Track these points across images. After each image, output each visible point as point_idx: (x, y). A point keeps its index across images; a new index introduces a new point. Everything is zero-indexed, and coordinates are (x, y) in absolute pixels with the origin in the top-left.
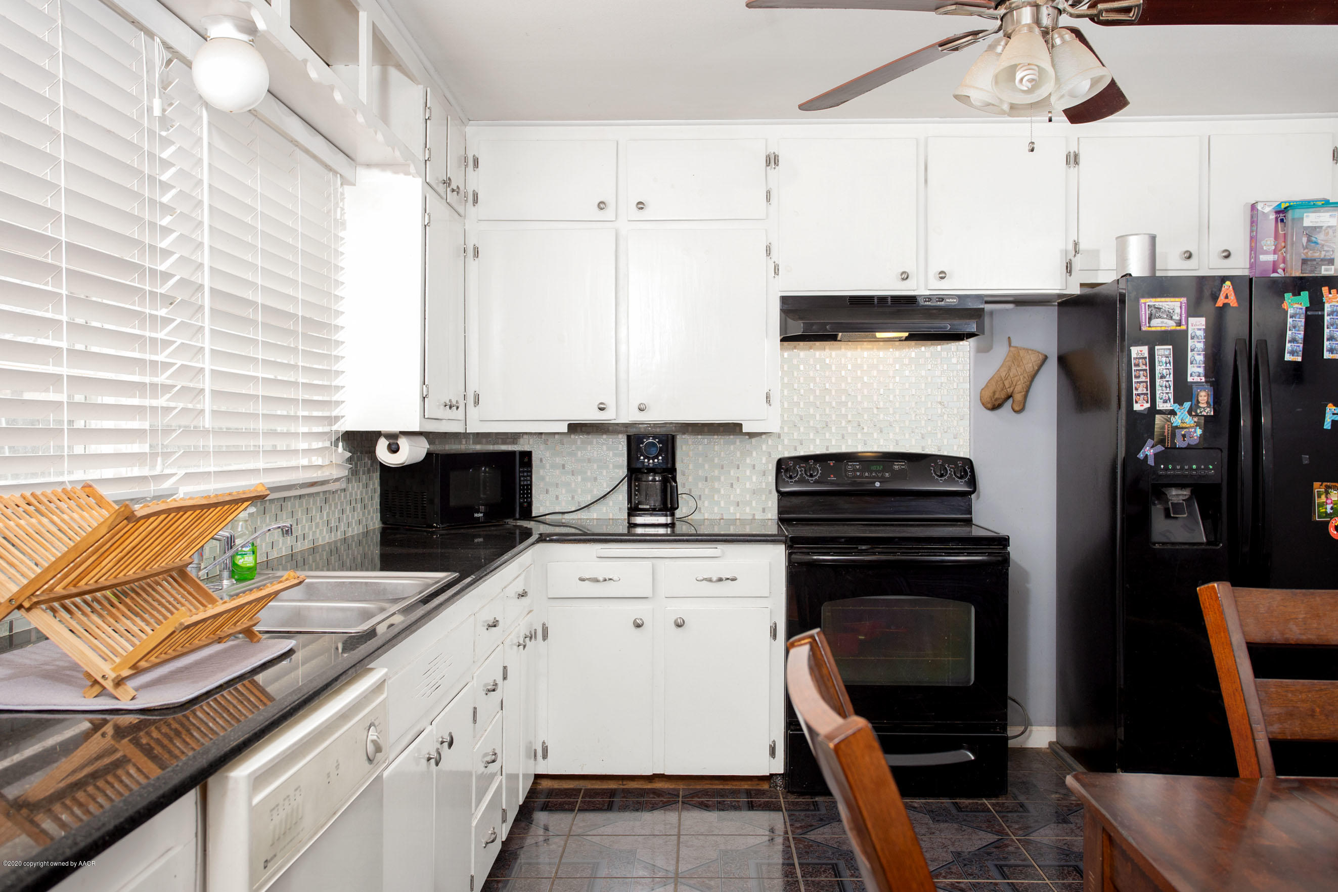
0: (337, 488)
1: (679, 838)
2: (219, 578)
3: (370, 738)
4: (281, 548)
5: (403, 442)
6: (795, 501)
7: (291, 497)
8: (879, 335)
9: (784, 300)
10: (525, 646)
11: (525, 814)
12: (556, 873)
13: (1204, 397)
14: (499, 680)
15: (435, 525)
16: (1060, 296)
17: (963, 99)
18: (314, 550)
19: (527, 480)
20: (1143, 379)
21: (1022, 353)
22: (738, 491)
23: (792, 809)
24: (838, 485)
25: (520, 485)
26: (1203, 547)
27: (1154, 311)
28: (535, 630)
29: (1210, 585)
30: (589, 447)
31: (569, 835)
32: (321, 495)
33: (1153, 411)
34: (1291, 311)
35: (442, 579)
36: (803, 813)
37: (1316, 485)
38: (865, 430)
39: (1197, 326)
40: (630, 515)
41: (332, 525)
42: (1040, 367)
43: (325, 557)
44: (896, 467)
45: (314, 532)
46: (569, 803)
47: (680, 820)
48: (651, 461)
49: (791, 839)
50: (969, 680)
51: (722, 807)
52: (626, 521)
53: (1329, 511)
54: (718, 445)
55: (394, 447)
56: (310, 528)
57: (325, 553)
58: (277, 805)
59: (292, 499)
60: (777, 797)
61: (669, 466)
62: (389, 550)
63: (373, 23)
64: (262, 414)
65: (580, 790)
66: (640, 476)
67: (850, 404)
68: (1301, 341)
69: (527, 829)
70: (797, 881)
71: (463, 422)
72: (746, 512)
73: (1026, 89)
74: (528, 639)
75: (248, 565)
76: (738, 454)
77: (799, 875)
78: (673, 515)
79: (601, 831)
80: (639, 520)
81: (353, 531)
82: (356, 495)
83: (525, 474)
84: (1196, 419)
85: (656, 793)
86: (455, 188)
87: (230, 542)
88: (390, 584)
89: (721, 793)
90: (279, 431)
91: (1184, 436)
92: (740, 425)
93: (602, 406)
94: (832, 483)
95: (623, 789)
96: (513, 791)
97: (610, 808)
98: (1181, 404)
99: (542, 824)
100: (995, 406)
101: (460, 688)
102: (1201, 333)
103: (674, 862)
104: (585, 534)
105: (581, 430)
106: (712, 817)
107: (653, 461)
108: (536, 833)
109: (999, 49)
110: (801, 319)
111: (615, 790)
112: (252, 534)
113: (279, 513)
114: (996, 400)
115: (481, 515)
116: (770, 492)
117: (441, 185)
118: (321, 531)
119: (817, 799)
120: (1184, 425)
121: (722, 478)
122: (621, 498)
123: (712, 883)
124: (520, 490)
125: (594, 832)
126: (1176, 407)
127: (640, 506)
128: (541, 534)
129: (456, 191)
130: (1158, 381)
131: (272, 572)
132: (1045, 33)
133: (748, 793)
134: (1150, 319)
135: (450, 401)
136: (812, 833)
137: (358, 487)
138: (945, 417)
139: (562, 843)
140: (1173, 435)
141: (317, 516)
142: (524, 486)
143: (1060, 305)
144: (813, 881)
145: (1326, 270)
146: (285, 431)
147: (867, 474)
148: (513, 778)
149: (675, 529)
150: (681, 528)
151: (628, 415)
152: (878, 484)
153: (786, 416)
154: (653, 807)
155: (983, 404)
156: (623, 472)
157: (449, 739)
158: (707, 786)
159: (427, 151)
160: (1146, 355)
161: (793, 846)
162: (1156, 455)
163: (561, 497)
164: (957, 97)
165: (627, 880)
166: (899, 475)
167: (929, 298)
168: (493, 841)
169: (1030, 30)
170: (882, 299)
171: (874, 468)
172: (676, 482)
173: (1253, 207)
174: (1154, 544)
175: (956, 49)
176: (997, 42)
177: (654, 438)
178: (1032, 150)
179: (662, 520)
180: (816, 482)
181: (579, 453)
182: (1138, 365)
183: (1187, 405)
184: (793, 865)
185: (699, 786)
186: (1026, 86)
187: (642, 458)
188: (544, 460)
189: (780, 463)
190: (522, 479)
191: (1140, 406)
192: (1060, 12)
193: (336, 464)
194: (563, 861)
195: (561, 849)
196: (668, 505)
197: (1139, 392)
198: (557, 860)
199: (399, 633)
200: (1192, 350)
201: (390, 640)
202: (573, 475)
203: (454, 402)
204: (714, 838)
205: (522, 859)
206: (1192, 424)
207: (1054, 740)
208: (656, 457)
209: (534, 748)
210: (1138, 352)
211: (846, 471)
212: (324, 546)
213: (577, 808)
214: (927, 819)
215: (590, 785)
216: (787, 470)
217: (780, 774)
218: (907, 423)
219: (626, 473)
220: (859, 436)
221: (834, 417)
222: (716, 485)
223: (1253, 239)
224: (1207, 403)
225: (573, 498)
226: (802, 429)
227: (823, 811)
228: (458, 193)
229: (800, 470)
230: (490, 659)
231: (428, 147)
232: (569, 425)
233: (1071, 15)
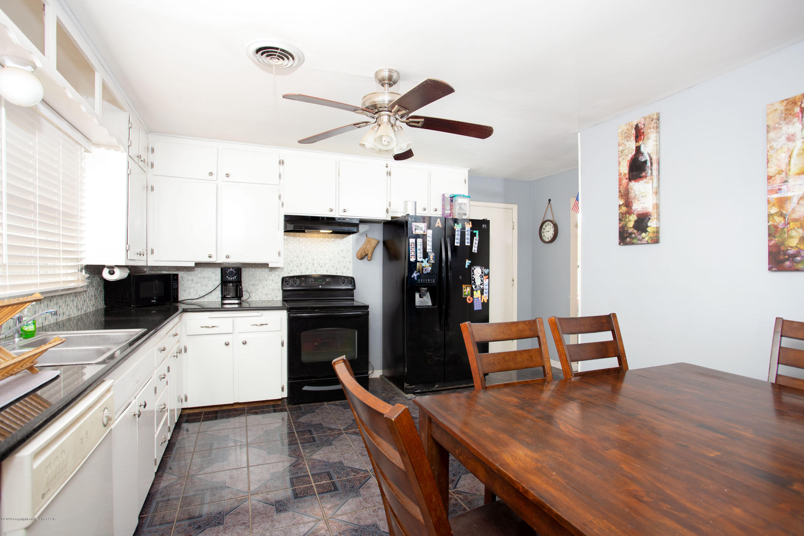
0: (82, 291)
1: (247, 428)
2: (13, 337)
3: (105, 415)
4: (51, 320)
5: (116, 270)
6: (289, 293)
7: (56, 296)
8: (321, 231)
9: (286, 216)
10: (177, 357)
11: (178, 426)
12: (194, 449)
13: (432, 256)
14: (166, 373)
15: (132, 306)
16: (384, 220)
17: (363, 145)
18: (69, 320)
19: (176, 286)
20: (413, 250)
21: (371, 240)
22: (266, 289)
23: (291, 410)
24: (305, 287)
25: (173, 288)
26: (431, 307)
27: (417, 227)
28: (181, 349)
29: (465, 323)
30: (204, 272)
31: (199, 433)
32: (73, 294)
33: (416, 261)
34: (456, 230)
35: (139, 332)
36: (295, 412)
37: (463, 285)
38: (315, 267)
39: (430, 233)
40: (222, 300)
41: (79, 308)
42: (377, 245)
43: (75, 322)
44: (327, 280)
45: (69, 311)
46: (197, 419)
47: (246, 420)
48: (231, 278)
49: (292, 422)
50: (355, 357)
51: (263, 412)
52: (220, 302)
53: (467, 294)
54: (259, 272)
55: (112, 272)
56: (67, 309)
57: (75, 321)
58: (50, 464)
59: (57, 296)
60: (285, 406)
61: (239, 280)
62: (109, 318)
63: (103, 79)
64: (39, 257)
65: (202, 412)
66: (226, 284)
67: (310, 257)
68: (459, 239)
69: (179, 432)
70: (296, 439)
71: (146, 262)
72: (270, 298)
73: (386, 144)
74: (178, 354)
75: (31, 330)
76: (266, 275)
77: (297, 436)
78: (240, 299)
79: (212, 429)
80: (226, 302)
81: (90, 310)
82: (92, 293)
83: (175, 283)
84: (429, 264)
85: (236, 410)
86: (143, 160)
87: (20, 319)
88: (111, 335)
89: (262, 407)
90: (49, 265)
91: (426, 270)
92: (268, 264)
93: (210, 256)
94: (303, 286)
95: (221, 410)
96: (172, 416)
97: (216, 418)
98: (425, 259)
99: (185, 429)
100: (362, 259)
101: (149, 379)
102: (431, 235)
103: (245, 438)
104: (204, 308)
105: (200, 265)
106: (259, 417)
107: (232, 278)
108: (183, 434)
109: (376, 129)
110: (292, 224)
111: (218, 411)
112: (33, 315)
113: (49, 303)
114: (362, 256)
115: (155, 301)
116: (279, 290)
117: (136, 157)
118: (73, 310)
119: (300, 405)
120: (426, 266)
121: (260, 285)
122: (218, 294)
123: (262, 444)
124: (173, 290)
125: (210, 430)
126: (423, 260)
127: (227, 296)
128: (183, 309)
129: (144, 161)
130: (418, 251)
131: (45, 332)
132: (392, 126)
133: (273, 406)
134: (415, 230)
135: (140, 252)
136: (300, 419)
137: (93, 290)
138: (344, 262)
139: (196, 436)
140: (423, 269)
141: (70, 304)
142: (175, 288)
143: (384, 223)
144: (302, 438)
145: (464, 217)
146: (53, 265)
147: (316, 283)
148: (172, 411)
149: (242, 305)
150: (245, 305)
151: (221, 259)
152: (320, 287)
153: (285, 261)
154: (235, 416)
155: (357, 258)
156: (219, 282)
157: (144, 404)
158: (256, 405)
159: (130, 142)
160: (414, 242)
161: (293, 425)
162: (417, 276)
163: (191, 293)
164: (361, 145)
165: (226, 448)
166: (328, 283)
167: (340, 219)
168: (165, 442)
169: (387, 124)
170: (323, 218)
171: (319, 280)
172: (242, 286)
173: (443, 195)
174: (417, 306)
175: (359, 127)
176: (375, 127)
177: (233, 269)
178: (387, 167)
179: (237, 302)
180: (297, 286)
181: (199, 275)
182: (411, 245)
183: (427, 259)
184: (294, 432)
185: (253, 405)
186: (385, 143)
187: (227, 277)
188: (183, 277)
189: (283, 279)
190: (174, 285)
191: (412, 259)
192: (397, 119)
193: (81, 280)
194: (197, 444)
195: (195, 439)
196: (238, 295)
197: (412, 254)
198: (194, 444)
199: (119, 361)
200: (428, 241)
201: (114, 365)
202: (197, 283)
203: (142, 253)
204: (261, 426)
205: (177, 446)
206: (428, 266)
207: (382, 374)
208: (234, 276)
209: (181, 398)
210: (412, 241)
211: (309, 282)
212: (74, 317)
213: (201, 420)
214: (342, 408)
215: (206, 410)
216: (286, 282)
217: (286, 398)
218: (331, 264)
219: (220, 282)
220: (313, 268)
221: (304, 261)
222: (258, 287)
223: (444, 205)
224: (433, 259)
225: (197, 293)
226: (292, 266)
227: (303, 410)
228: (144, 162)
229: (291, 281)
230: (161, 365)
231: (130, 140)
232: (196, 264)
233: (400, 121)
